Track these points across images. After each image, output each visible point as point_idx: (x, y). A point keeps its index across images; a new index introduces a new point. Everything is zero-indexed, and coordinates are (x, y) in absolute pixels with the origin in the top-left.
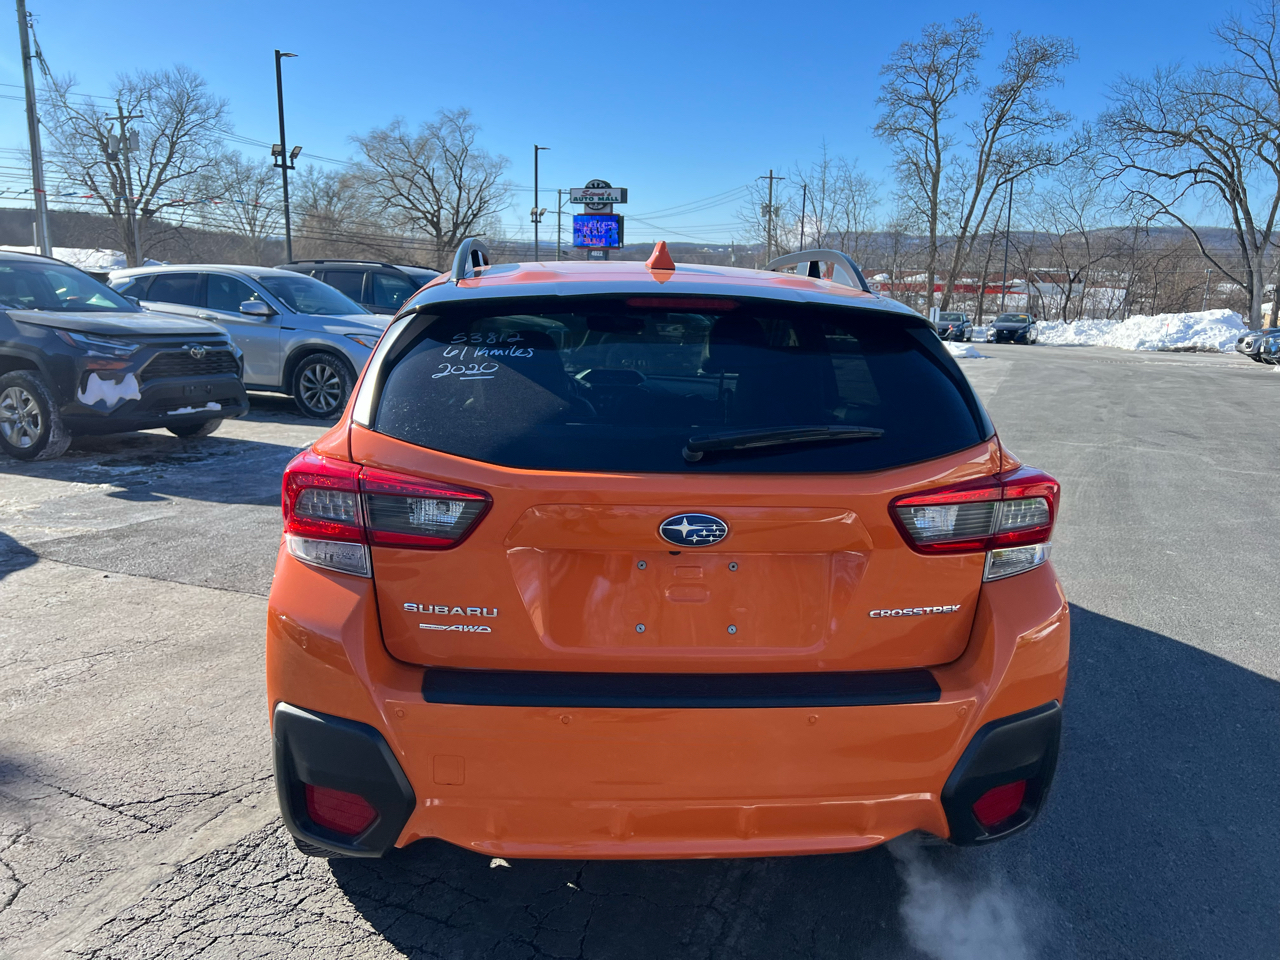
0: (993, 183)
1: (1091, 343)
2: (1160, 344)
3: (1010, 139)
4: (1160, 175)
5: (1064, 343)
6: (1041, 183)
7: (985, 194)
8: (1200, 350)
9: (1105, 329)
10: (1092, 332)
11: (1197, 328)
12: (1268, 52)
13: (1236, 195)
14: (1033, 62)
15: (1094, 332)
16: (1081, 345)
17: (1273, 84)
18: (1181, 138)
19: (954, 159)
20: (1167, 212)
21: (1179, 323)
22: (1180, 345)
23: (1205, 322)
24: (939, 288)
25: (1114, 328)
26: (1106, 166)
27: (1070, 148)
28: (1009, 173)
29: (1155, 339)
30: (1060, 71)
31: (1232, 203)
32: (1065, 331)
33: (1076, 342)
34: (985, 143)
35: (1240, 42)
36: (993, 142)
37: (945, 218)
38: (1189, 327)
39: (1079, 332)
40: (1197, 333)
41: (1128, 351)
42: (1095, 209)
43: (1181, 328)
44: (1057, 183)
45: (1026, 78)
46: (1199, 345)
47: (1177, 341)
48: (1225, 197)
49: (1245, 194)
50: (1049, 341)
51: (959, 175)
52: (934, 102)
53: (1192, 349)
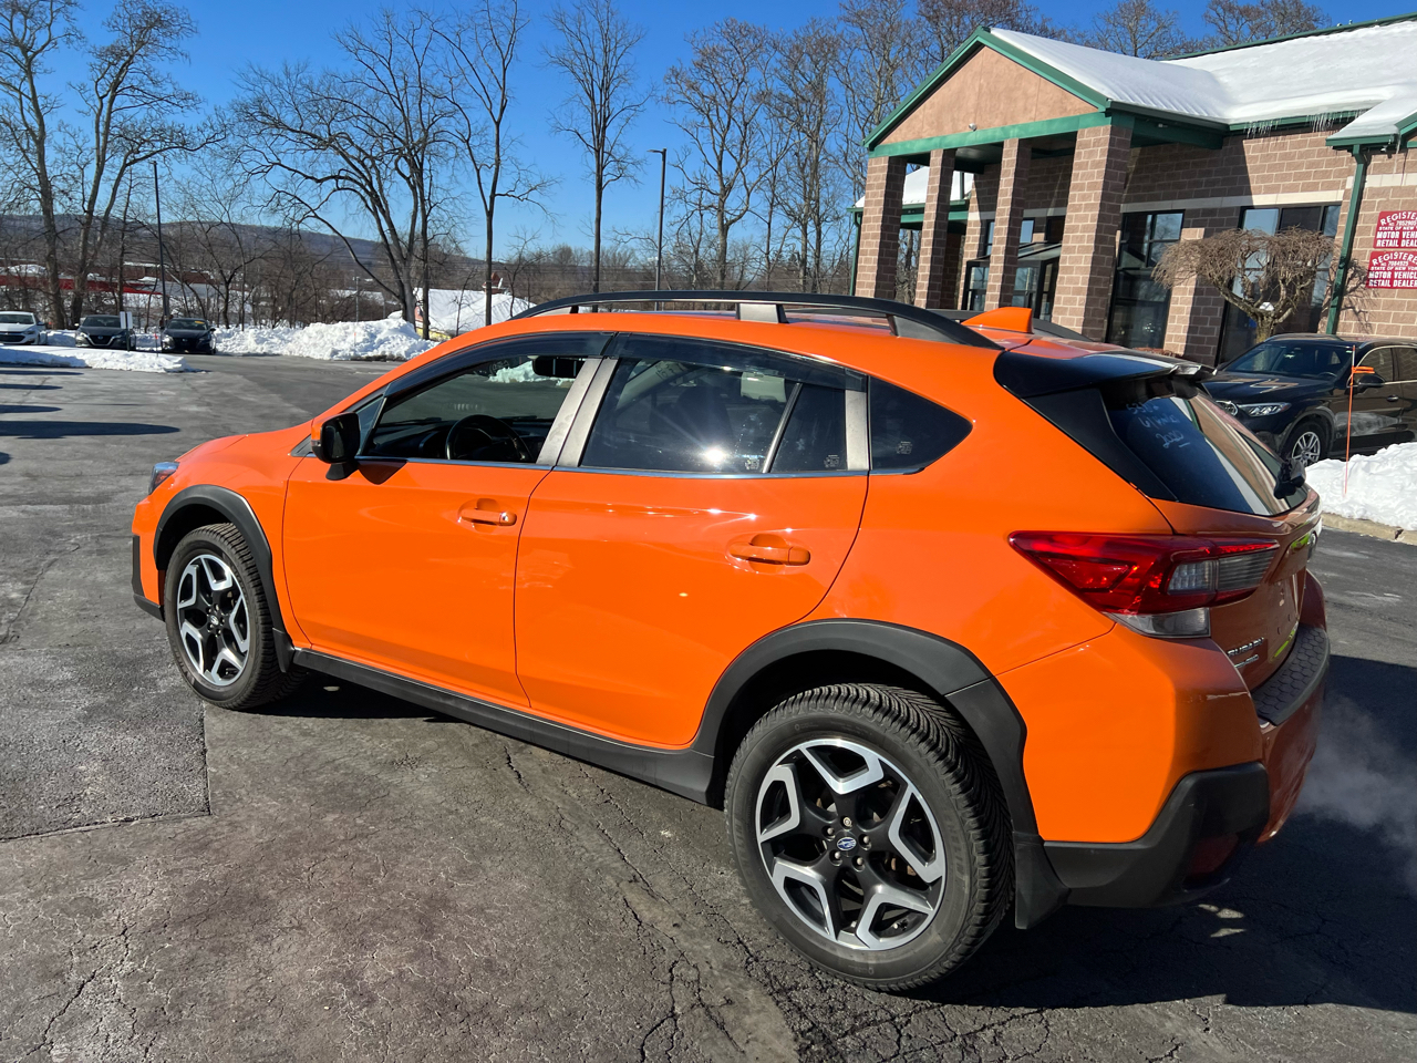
0: (118, 161)
1: (276, 352)
2: (352, 353)
3: (132, 113)
4: (307, 177)
5: (246, 352)
6: (179, 170)
7: (110, 174)
8: (389, 359)
9: (286, 337)
10: (273, 340)
11: (379, 337)
12: (389, 69)
13: (378, 204)
14: (150, 27)
15: (275, 340)
16: (265, 354)
17: (395, 100)
18: (323, 144)
19: (62, 126)
20: (316, 216)
21: (363, 332)
22: (370, 354)
23: (385, 331)
24: (68, 285)
25: (295, 336)
26: (252, 161)
27: (206, 134)
28: (139, 152)
29: (345, 348)
30: (185, 44)
31: (375, 213)
32: (242, 339)
33: (259, 351)
34: (101, 110)
35: (360, 52)
36: (110, 112)
37: (65, 199)
38: (373, 336)
39: (260, 341)
40: (381, 342)
41: (321, 361)
42: (242, 205)
43: (367, 337)
44: (196, 172)
45: (141, 44)
46: (387, 354)
47: (366, 350)
48: (367, 206)
49: (387, 206)
50: (228, 351)
51: (71, 147)
52: (25, 50)
53: (382, 358)
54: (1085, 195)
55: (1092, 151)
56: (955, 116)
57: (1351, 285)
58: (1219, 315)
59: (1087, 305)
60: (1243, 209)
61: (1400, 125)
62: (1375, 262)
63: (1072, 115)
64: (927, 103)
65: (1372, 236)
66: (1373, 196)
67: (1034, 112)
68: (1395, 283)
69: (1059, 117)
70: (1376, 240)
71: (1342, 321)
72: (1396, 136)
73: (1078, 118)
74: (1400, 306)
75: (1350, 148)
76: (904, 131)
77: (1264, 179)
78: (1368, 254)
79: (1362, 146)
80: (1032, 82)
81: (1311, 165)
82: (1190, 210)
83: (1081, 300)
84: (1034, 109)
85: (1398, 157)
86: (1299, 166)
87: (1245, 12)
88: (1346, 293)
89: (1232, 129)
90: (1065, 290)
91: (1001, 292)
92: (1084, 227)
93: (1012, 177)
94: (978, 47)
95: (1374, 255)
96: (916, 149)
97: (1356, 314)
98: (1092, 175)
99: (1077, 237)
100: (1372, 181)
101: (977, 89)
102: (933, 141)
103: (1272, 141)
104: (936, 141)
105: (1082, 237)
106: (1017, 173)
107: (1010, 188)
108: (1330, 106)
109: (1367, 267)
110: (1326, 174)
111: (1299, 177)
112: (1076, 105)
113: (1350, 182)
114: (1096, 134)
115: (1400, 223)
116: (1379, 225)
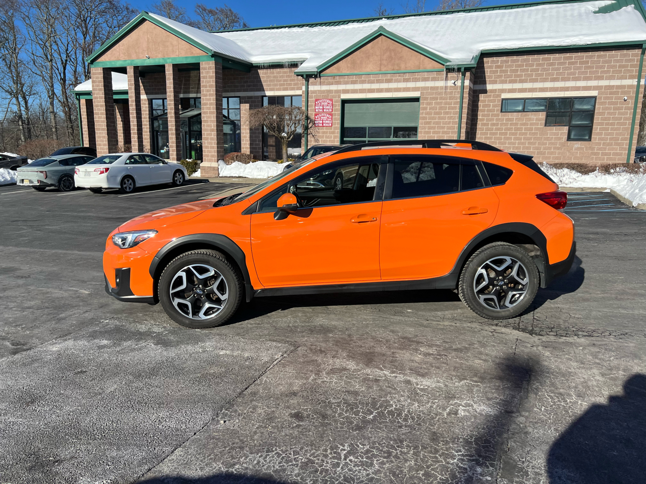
54: (208, 90)
55: (208, 72)
56: (137, 51)
57: (310, 126)
58: (261, 138)
59: (217, 136)
60: (263, 97)
61: (318, 68)
62: (316, 117)
63: (196, 55)
64: (120, 43)
65: (314, 108)
66: (312, 94)
67: (177, 53)
68: (324, 125)
69: (190, 56)
70: (315, 109)
71: (309, 139)
72: (317, 72)
73: (199, 57)
74: (327, 133)
75: (302, 76)
76: (109, 56)
77: (268, 85)
78: (314, 115)
79: (306, 75)
80: (174, 40)
81: (284, 81)
82: (242, 97)
83: (214, 134)
84: (177, 51)
85: (318, 79)
86: (280, 81)
87: (211, 12)
88: (309, 129)
89: (254, 65)
90: (206, 130)
91: (176, 131)
92: (210, 103)
93: (172, 81)
94: (143, 20)
95: (316, 115)
96: (118, 64)
97: (313, 136)
98: (210, 82)
99: (208, 107)
100: (311, 88)
101: (147, 40)
102: (127, 62)
103: (269, 71)
104: (129, 62)
105: (210, 107)
106: (174, 79)
107: (172, 86)
108: (288, 59)
109: (314, 119)
110: (290, 84)
111: (281, 85)
112: (197, 52)
113: (304, 88)
114: (209, 64)
115: (322, 103)
116: (316, 104)
